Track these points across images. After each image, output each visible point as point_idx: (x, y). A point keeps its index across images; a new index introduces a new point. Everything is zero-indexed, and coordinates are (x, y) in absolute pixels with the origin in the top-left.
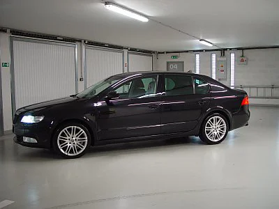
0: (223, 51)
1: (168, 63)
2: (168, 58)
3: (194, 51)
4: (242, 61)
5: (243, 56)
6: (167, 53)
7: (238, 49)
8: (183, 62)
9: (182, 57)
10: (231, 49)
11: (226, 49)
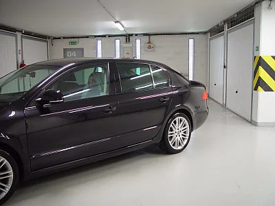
0: (128, 37)
1: (65, 50)
2: (65, 44)
3: (95, 36)
4: (150, 47)
5: (149, 42)
6: (64, 38)
7: (145, 35)
8: (82, 49)
9: (81, 44)
10: (136, 35)
11: (132, 35)
